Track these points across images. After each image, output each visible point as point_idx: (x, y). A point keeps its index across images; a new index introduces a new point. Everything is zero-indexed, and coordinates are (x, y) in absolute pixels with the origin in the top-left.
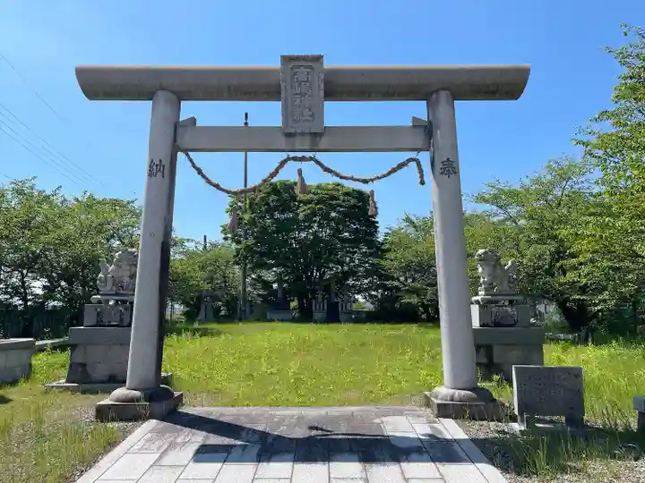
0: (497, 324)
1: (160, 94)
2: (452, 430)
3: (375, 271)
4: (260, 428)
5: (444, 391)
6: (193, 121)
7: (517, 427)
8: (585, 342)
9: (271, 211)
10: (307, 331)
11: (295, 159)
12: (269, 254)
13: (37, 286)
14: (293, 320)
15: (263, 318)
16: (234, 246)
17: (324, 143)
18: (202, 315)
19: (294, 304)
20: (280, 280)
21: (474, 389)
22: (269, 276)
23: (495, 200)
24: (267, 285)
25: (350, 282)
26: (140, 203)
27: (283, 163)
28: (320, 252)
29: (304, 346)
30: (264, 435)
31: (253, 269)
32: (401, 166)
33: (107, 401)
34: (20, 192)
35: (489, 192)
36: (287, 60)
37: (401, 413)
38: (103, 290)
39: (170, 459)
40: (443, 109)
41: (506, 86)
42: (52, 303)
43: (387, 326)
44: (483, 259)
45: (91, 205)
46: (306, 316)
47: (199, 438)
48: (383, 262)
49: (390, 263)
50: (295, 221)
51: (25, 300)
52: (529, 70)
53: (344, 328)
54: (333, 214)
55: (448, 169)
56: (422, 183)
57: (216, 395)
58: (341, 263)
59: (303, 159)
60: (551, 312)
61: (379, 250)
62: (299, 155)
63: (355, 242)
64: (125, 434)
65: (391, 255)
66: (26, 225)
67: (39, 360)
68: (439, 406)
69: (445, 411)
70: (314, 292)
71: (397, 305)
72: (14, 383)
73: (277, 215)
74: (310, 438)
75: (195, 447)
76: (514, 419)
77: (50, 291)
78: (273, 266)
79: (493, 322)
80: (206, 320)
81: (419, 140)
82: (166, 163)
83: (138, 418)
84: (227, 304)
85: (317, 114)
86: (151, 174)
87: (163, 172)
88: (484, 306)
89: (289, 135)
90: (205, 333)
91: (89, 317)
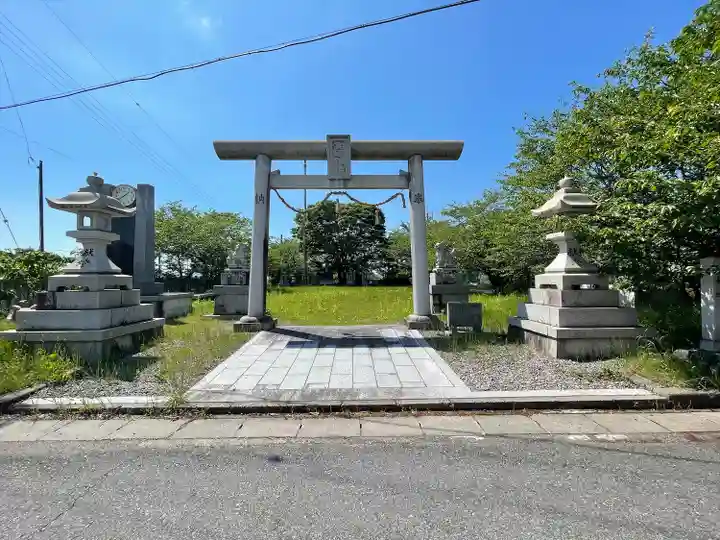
0: (445, 283)
1: (260, 156)
2: (416, 334)
3: (383, 256)
4: (319, 334)
5: (414, 317)
6: (279, 172)
7: (447, 333)
8: (495, 294)
9: (320, 220)
10: (344, 291)
11: (335, 193)
12: (319, 246)
13: (187, 264)
14: (335, 285)
15: (317, 284)
16: (299, 241)
17: (350, 184)
18: (281, 281)
19: (336, 276)
20: (327, 261)
21: (429, 315)
22: (320, 259)
23: (452, 213)
24: (319, 264)
25: (369, 263)
26: (252, 218)
27: (329, 195)
28: (350, 244)
29: (341, 298)
30: (321, 338)
31: (311, 255)
32: (393, 197)
33: (238, 322)
34: (173, 209)
35: (449, 209)
36: (330, 137)
37: (390, 327)
38: (230, 265)
39: (275, 347)
40: (416, 165)
41: (451, 152)
42: (194, 275)
43: (389, 288)
44: (439, 249)
45: (214, 216)
46: (342, 283)
47: (288, 339)
48: (388, 251)
49: (392, 251)
50: (335, 225)
51: (181, 273)
52: (463, 145)
53: (364, 289)
54: (358, 222)
55: (418, 199)
56: (404, 207)
57: (294, 320)
58: (364, 251)
59: (340, 193)
60: (484, 278)
61: (385, 243)
62: (338, 191)
63: (372, 239)
64: (250, 337)
65: (394, 246)
66: (179, 229)
67: (196, 304)
68: (411, 323)
69: (413, 326)
70: (347, 269)
71: (397, 276)
72: (184, 315)
73: (325, 222)
74: (343, 338)
75: (286, 343)
76: (447, 329)
77: (194, 268)
78: (323, 253)
79: (443, 281)
80: (284, 285)
81: (403, 182)
82: (265, 195)
83: (256, 330)
84: (296, 275)
85: (347, 168)
86: (257, 202)
87: (263, 201)
88: (438, 274)
89: (331, 180)
90: (284, 291)
91: (223, 281)
